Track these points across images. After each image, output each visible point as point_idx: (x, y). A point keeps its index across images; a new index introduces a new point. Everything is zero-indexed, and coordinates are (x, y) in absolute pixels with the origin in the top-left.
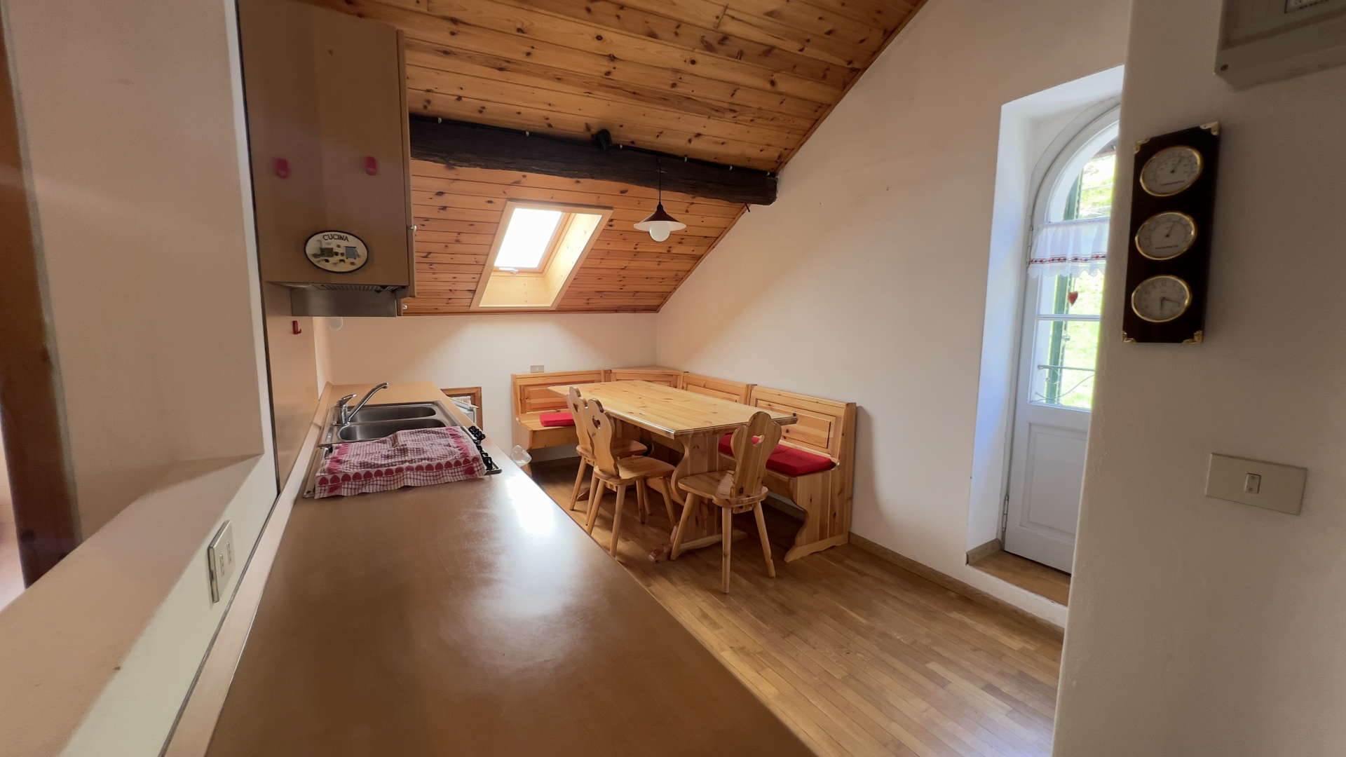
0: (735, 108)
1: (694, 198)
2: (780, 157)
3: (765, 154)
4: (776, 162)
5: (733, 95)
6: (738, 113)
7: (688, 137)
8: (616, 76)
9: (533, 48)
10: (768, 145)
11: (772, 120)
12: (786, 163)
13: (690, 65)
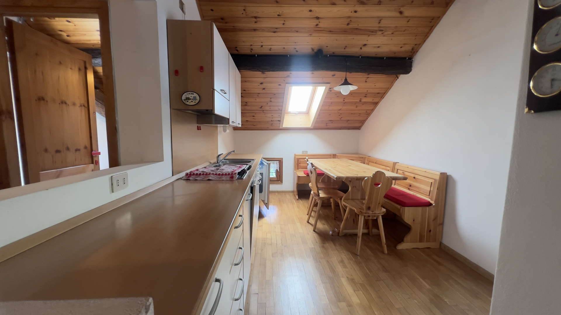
0: (381, 29)
1: (368, 75)
2: (413, 49)
3: (403, 49)
4: (411, 52)
5: (379, 23)
6: (384, 31)
7: (360, 47)
8: (321, 25)
9: (285, 21)
10: (404, 44)
11: (404, 31)
12: (417, 52)
13: (355, 13)
